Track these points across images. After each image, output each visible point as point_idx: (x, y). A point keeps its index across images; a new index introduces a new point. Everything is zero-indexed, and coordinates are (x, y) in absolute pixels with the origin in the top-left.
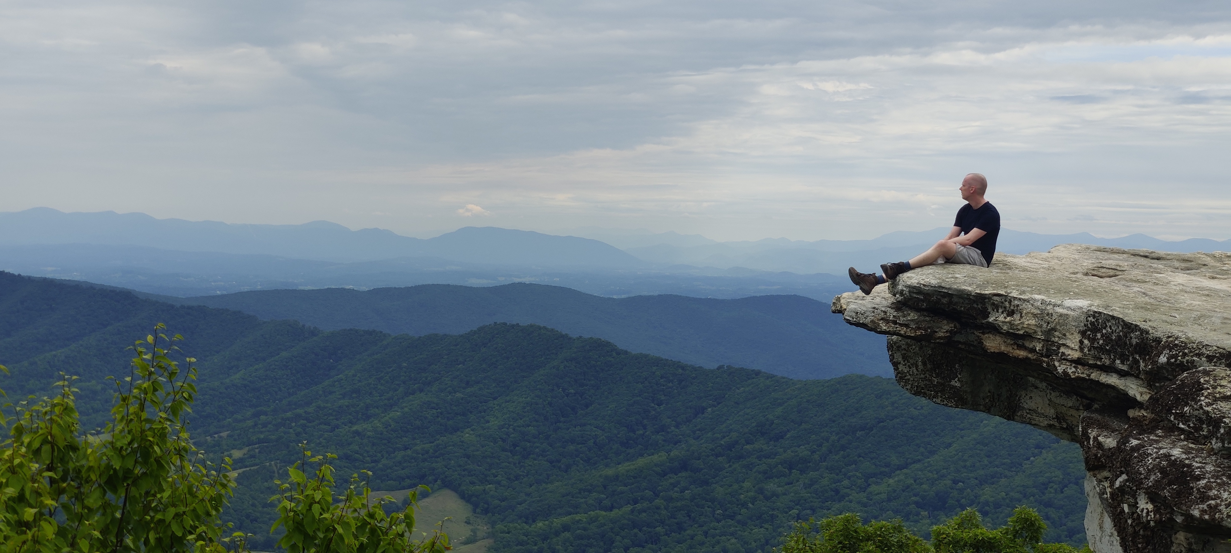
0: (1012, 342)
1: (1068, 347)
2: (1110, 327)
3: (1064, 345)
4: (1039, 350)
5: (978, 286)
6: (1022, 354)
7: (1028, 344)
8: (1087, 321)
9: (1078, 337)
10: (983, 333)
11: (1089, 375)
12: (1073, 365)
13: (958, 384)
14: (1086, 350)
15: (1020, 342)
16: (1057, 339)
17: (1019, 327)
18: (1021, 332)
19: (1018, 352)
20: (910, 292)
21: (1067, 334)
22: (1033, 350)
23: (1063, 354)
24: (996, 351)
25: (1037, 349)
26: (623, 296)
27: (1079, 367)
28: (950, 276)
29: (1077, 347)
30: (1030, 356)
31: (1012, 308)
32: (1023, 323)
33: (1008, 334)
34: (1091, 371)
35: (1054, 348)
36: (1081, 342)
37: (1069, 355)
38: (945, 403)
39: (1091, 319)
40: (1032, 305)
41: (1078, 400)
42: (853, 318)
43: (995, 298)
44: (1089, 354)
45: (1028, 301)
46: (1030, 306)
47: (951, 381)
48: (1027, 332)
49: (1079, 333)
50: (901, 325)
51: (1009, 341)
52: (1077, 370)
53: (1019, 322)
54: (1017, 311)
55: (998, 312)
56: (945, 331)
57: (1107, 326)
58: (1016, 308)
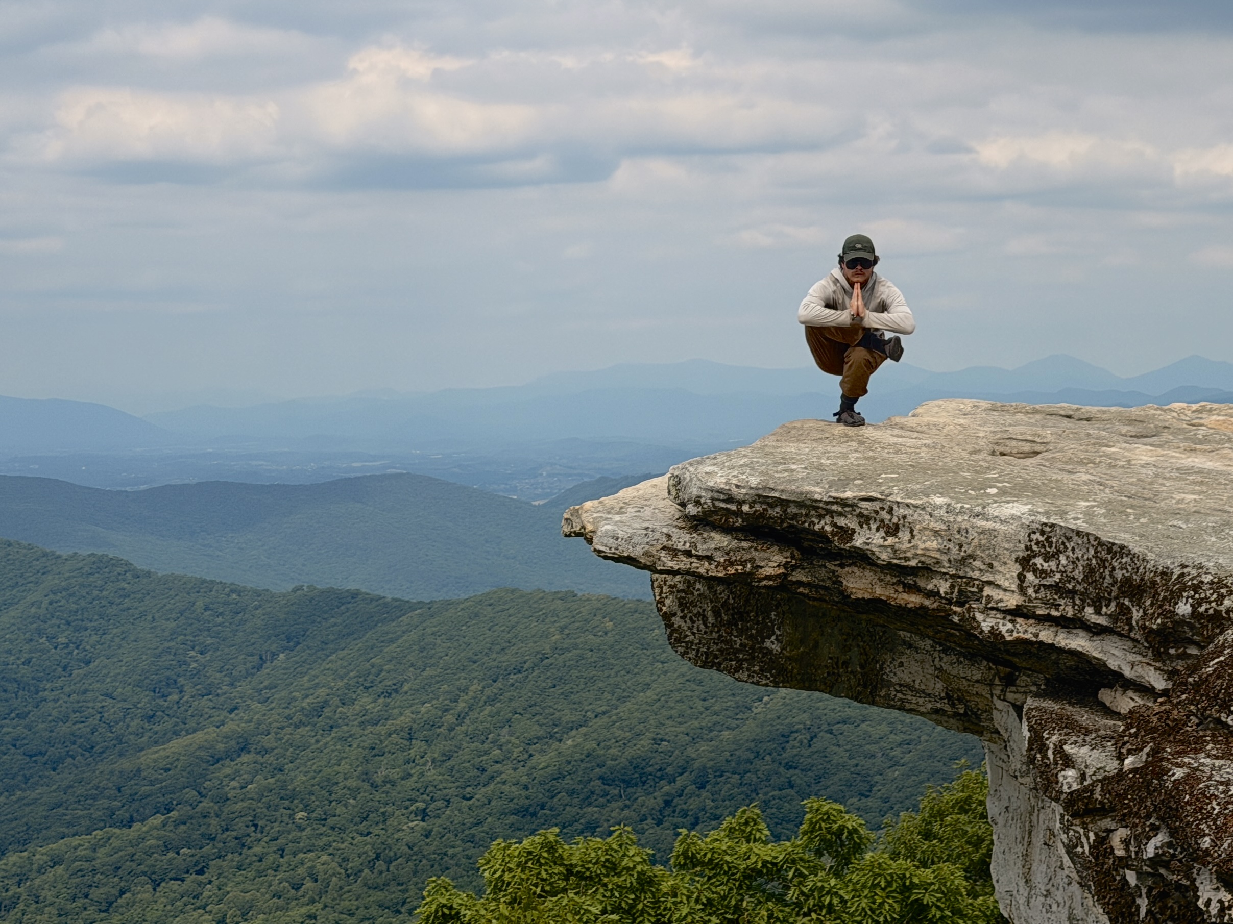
0: (895, 580)
1: (998, 586)
2: (1073, 549)
3: (990, 583)
4: (946, 593)
5: (831, 484)
6: (914, 600)
7: (921, 583)
8: (1030, 541)
9: (1016, 569)
10: (842, 566)
11: (1037, 635)
12: (1009, 617)
13: (776, 648)
14: (1030, 591)
15: (910, 580)
16: (976, 574)
17: (909, 554)
18: (913, 563)
19: (905, 596)
20: (713, 499)
21: (995, 564)
22: (934, 594)
23: (989, 598)
24: (867, 596)
25: (942, 592)
26: (143, 487)
27: (1019, 620)
28: (780, 468)
29: (1014, 587)
30: (927, 602)
31: (895, 520)
32: (916, 547)
33: (890, 567)
34: (1039, 627)
35: (974, 589)
36: (1021, 577)
37: (1001, 601)
38: (755, 680)
39: (1037, 536)
40: (931, 515)
41: (990, 668)
42: (610, 548)
43: (864, 504)
44: (1036, 598)
45: (924, 509)
46: (927, 517)
47: (763, 642)
48: (923, 563)
49: (1016, 561)
50: (699, 558)
51: (888, 578)
52: (1014, 626)
53: (909, 545)
54: (904, 526)
55: (870, 529)
56: (775, 564)
57: (1066, 548)
58: (901, 522)
